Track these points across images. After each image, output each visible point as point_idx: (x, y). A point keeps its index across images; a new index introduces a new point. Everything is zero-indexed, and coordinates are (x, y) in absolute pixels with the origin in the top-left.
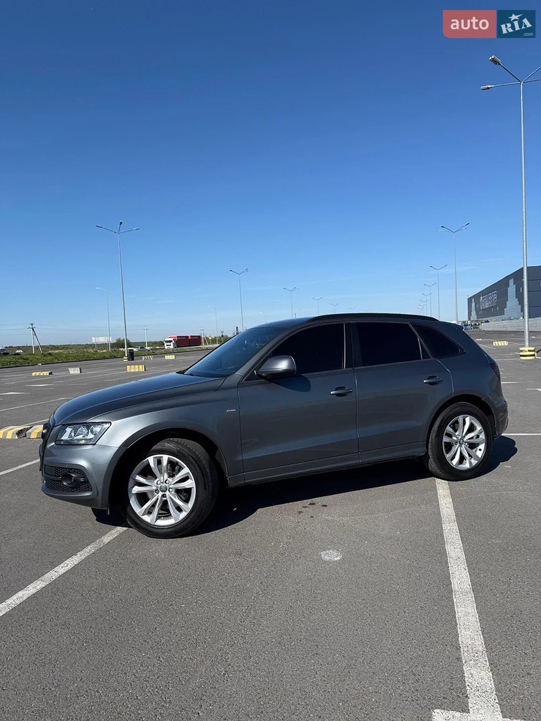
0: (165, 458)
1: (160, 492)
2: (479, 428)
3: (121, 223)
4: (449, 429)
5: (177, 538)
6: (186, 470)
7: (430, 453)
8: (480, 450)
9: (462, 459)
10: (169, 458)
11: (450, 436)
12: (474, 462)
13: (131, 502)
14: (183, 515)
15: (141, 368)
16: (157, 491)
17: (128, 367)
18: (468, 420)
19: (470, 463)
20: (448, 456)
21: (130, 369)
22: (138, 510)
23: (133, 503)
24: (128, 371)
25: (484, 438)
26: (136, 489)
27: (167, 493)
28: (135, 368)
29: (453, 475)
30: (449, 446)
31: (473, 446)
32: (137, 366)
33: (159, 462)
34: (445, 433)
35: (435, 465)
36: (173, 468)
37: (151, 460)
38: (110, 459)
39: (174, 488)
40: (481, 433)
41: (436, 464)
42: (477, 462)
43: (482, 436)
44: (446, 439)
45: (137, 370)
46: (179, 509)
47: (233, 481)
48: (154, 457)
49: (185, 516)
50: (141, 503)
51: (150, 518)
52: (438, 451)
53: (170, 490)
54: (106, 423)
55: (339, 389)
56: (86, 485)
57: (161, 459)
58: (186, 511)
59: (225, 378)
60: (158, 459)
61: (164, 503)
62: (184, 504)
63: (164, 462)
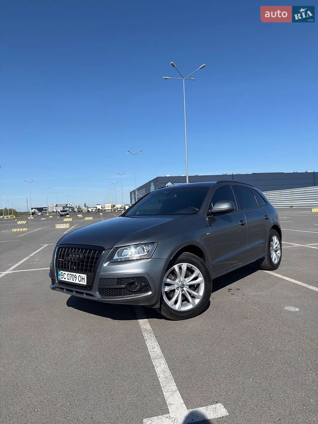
0: (184, 266)
1: (180, 289)
4: (271, 243)
5: (196, 316)
6: (197, 271)
8: (279, 253)
10: (187, 264)
14: (197, 301)
16: (178, 288)
19: (277, 260)
20: (271, 257)
22: (170, 303)
23: (165, 298)
25: (279, 247)
26: (167, 289)
27: (185, 289)
33: (180, 268)
34: (270, 246)
36: (190, 271)
37: (176, 267)
38: (163, 267)
39: (188, 285)
46: (193, 297)
48: (178, 265)
49: (199, 302)
50: (170, 299)
51: (177, 307)
52: (269, 254)
53: (186, 286)
54: (153, 243)
55: (241, 221)
56: (146, 288)
57: (182, 266)
58: (199, 299)
59: (197, 214)
60: (180, 266)
61: (183, 295)
62: (198, 294)
63: (183, 268)
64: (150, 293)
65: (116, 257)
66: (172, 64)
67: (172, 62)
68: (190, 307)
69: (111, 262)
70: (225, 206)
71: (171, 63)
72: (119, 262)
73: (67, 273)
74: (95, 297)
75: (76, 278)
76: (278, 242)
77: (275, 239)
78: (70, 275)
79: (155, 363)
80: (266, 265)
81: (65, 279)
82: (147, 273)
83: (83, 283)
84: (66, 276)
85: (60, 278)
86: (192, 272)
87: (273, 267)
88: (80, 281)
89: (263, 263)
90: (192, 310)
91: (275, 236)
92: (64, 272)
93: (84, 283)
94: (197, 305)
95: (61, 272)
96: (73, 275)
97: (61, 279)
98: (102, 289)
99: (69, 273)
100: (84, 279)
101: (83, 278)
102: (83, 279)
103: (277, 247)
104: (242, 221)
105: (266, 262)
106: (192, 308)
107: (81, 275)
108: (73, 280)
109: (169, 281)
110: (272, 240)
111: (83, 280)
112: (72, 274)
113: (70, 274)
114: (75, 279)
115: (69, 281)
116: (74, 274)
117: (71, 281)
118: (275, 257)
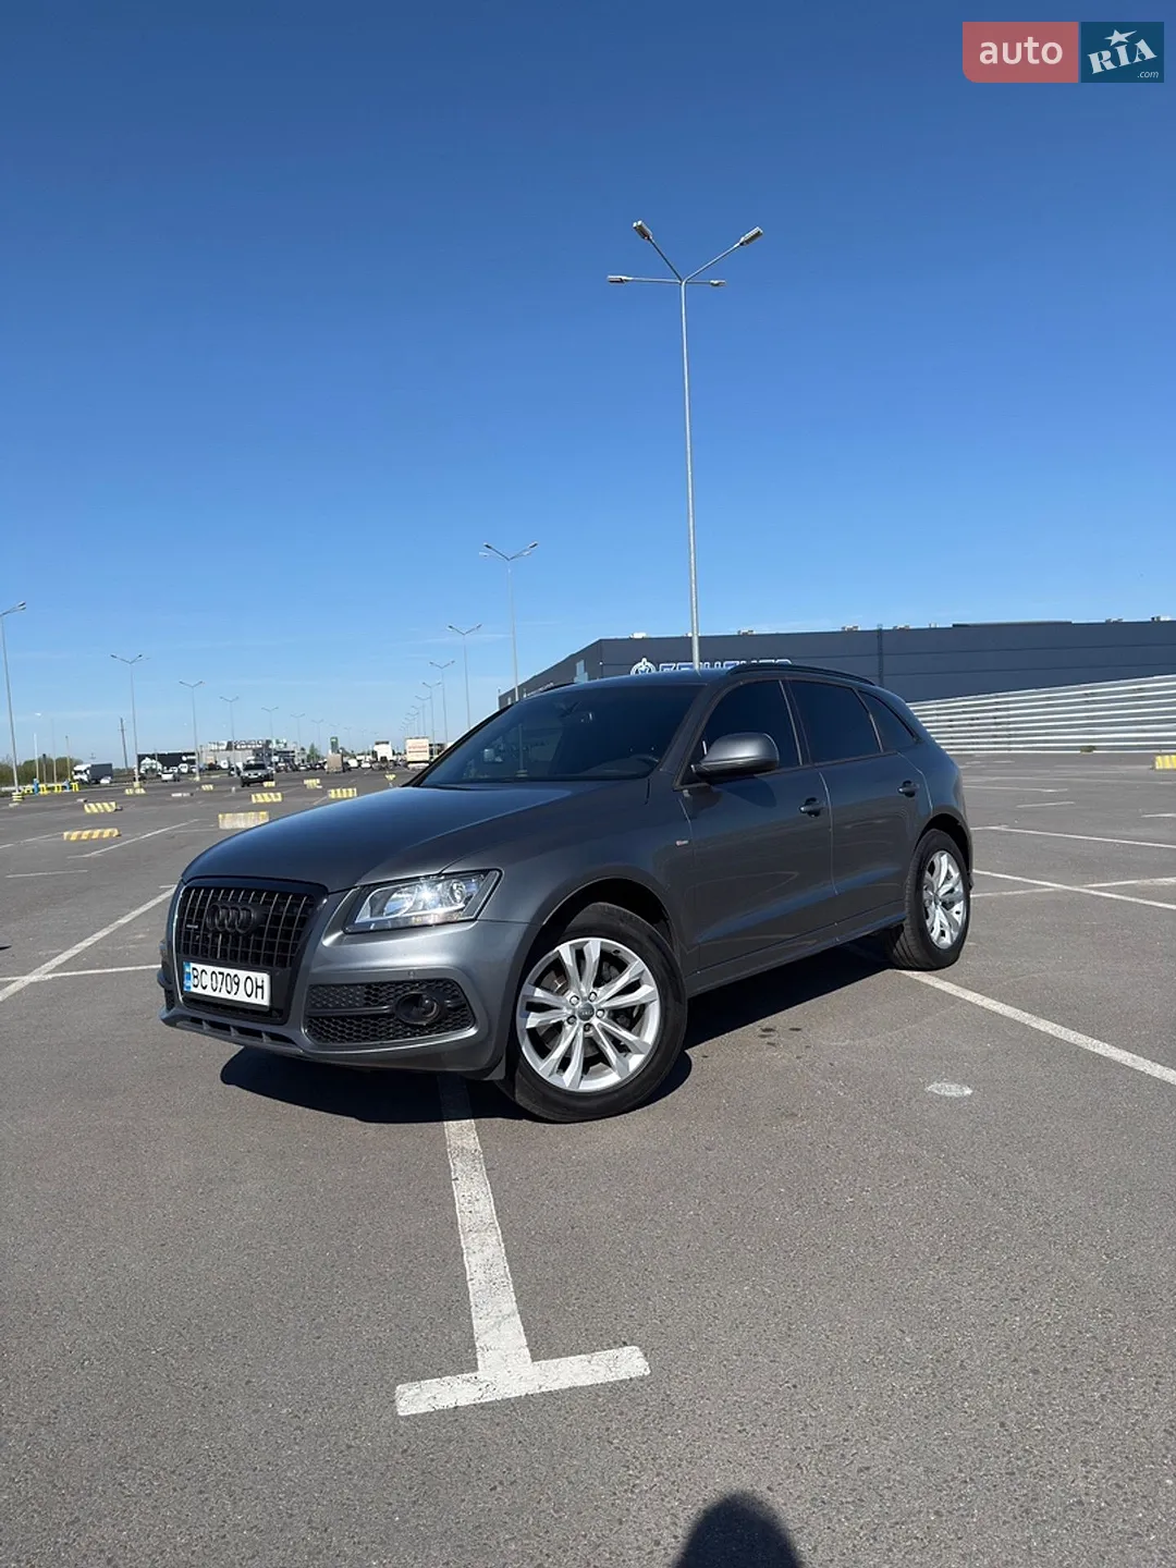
0: (594, 947)
1: (578, 1021)
2: (955, 873)
4: (927, 876)
5: (634, 1109)
6: (636, 966)
8: (958, 913)
9: (942, 928)
10: (602, 943)
11: (927, 888)
12: (953, 934)
13: (523, 1049)
14: (635, 1061)
16: (571, 1019)
18: (945, 860)
19: (950, 935)
20: (928, 924)
22: (544, 1067)
23: (527, 1051)
25: (962, 891)
26: (533, 1020)
27: (595, 1021)
29: (935, 960)
30: (927, 909)
33: (580, 956)
34: (923, 884)
35: (911, 943)
36: (611, 964)
37: (565, 951)
39: (607, 1008)
40: (957, 882)
41: (915, 938)
42: (955, 934)
43: (959, 888)
44: (924, 895)
46: (622, 1048)
47: (690, 984)
48: (571, 945)
49: (643, 1063)
50: (543, 1052)
51: (568, 1080)
52: (921, 914)
53: (600, 1013)
54: (486, 872)
55: (810, 801)
56: (458, 1015)
57: (585, 948)
58: (641, 1053)
59: (646, 779)
60: (579, 947)
61: (591, 1042)
62: (636, 1038)
63: (590, 955)
64: (472, 1032)
65: (364, 916)
66: (640, 230)
67: (640, 223)
68: (608, 1080)
69: (346, 933)
70: (745, 752)
71: (635, 225)
72: (372, 931)
73: (209, 969)
74: (294, 1043)
75: (237, 984)
76: (955, 875)
77: (944, 863)
78: (220, 977)
79: (468, 1242)
80: (906, 949)
81: (204, 988)
82: (463, 970)
83: (259, 1001)
84: (206, 980)
85: (189, 987)
86: (622, 966)
87: (937, 959)
88: (249, 993)
89: (898, 944)
90: (617, 1091)
91: (942, 855)
92: (200, 967)
93: (263, 1000)
94: (636, 1071)
95: (193, 965)
96: (228, 975)
97: (193, 990)
98: (317, 1019)
99: (217, 969)
100: (262, 987)
101: (260, 984)
102: (257, 987)
103: (952, 891)
104: (814, 800)
105: (907, 940)
106: (620, 1083)
107: (252, 975)
108: (229, 993)
109: (542, 996)
110: (933, 865)
111: (260, 990)
112: (226, 971)
113: (220, 973)
114: (235, 987)
115: (216, 994)
116: (233, 972)
117: (223, 995)
118: (940, 925)
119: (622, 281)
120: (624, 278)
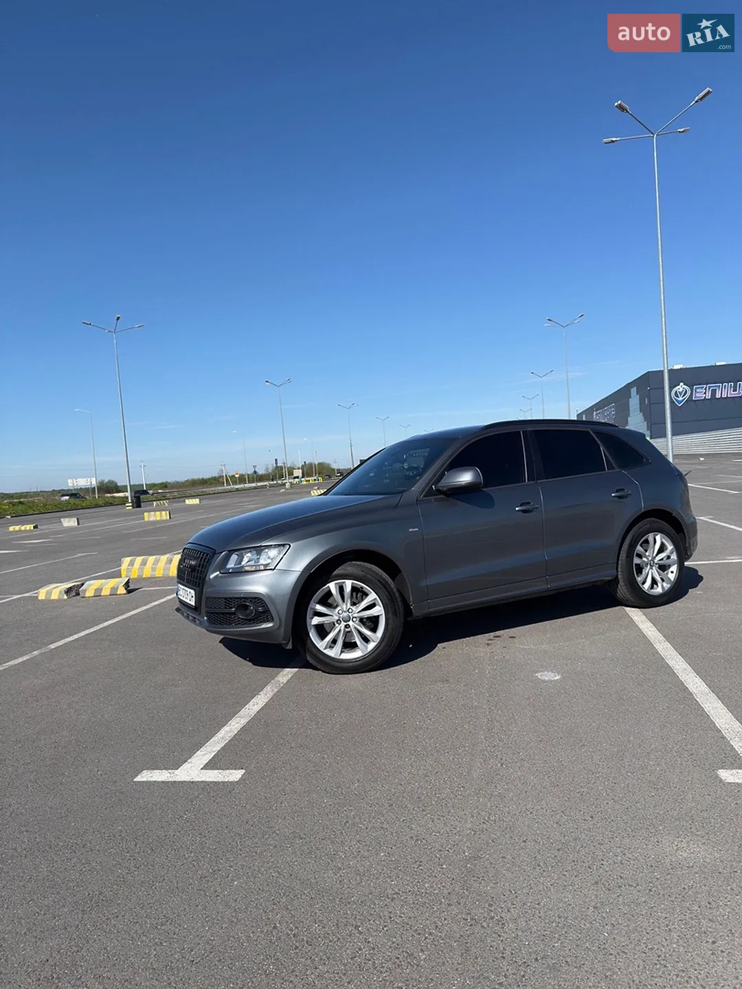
0: (348, 584)
1: (342, 622)
2: (670, 547)
3: (118, 318)
4: (639, 549)
6: (373, 596)
7: (620, 577)
8: (672, 572)
9: (654, 582)
10: (352, 583)
11: (640, 556)
12: (667, 586)
13: (311, 635)
14: (371, 646)
15: (165, 515)
16: (339, 621)
17: (146, 514)
18: (658, 538)
19: (662, 586)
20: (639, 579)
21: (149, 516)
22: (321, 645)
23: (313, 636)
24: (146, 519)
25: (676, 558)
26: (316, 620)
27: (351, 623)
28: (155, 515)
29: (646, 602)
30: (640, 569)
31: (663, 568)
32: (158, 513)
33: (341, 589)
34: (635, 554)
35: (625, 590)
36: (358, 594)
37: (332, 586)
38: (293, 585)
39: (358, 617)
40: (672, 553)
41: (627, 588)
42: (669, 586)
43: (674, 557)
44: (636, 561)
45: (158, 518)
46: (366, 640)
47: (418, 610)
48: (336, 583)
49: (375, 647)
50: (322, 637)
52: (634, 573)
53: (354, 619)
54: (283, 545)
55: (524, 504)
56: (265, 615)
57: (343, 585)
58: (374, 642)
59: (400, 495)
60: (340, 585)
61: (348, 634)
62: (372, 634)
63: (346, 588)
64: (270, 625)
65: (231, 565)
66: (621, 107)
67: (619, 102)
68: (355, 654)
69: (222, 573)
71: (616, 104)
72: (233, 573)
73: (183, 588)
74: (202, 625)
77: (658, 540)
83: (193, 602)
84: (183, 593)
85: (180, 596)
86: (364, 595)
87: (649, 602)
88: (190, 599)
90: (360, 661)
91: (656, 534)
94: (371, 651)
95: (180, 586)
98: (209, 613)
101: (192, 595)
102: (192, 597)
103: (666, 558)
104: (529, 503)
105: (623, 590)
106: (362, 657)
107: (192, 591)
109: (321, 609)
110: (646, 540)
113: (185, 590)
114: (188, 596)
115: (183, 599)
117: (185, 599)
118: (653, 580)
119: (613, 141)
120: (614, 139)
